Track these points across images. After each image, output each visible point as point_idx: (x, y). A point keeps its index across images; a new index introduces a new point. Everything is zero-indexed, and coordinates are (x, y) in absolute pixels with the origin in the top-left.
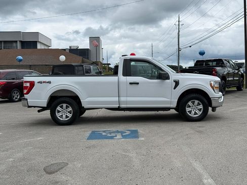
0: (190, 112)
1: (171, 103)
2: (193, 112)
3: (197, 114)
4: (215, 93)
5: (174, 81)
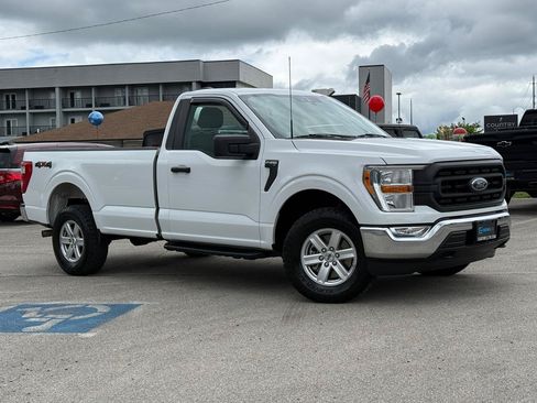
0: (316, 268)
1: (259, 233)
2: (325, 270)
3: (338, 278)
4: (380, 208)
5: (267, 166)
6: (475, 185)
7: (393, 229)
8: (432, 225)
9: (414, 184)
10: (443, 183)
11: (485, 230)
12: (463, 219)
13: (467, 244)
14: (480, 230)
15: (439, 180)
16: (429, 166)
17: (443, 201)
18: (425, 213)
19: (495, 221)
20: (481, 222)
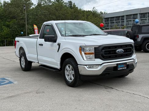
0: (68, 76)
4: (84, 59)
5: (58, 45)
6: (118, 52)
7: (87, 66)
8: (101, 65)
9: (95, 52)
10: (105, 51)
11: (121, 66)
12: (112, 63)
13: (114, 71)
14: (119, 66)
15: (104, 51)
16: (100, 46)
17: (105, 57)
18: (99, 61)
19: (126, 63)
20: (119, 64)
